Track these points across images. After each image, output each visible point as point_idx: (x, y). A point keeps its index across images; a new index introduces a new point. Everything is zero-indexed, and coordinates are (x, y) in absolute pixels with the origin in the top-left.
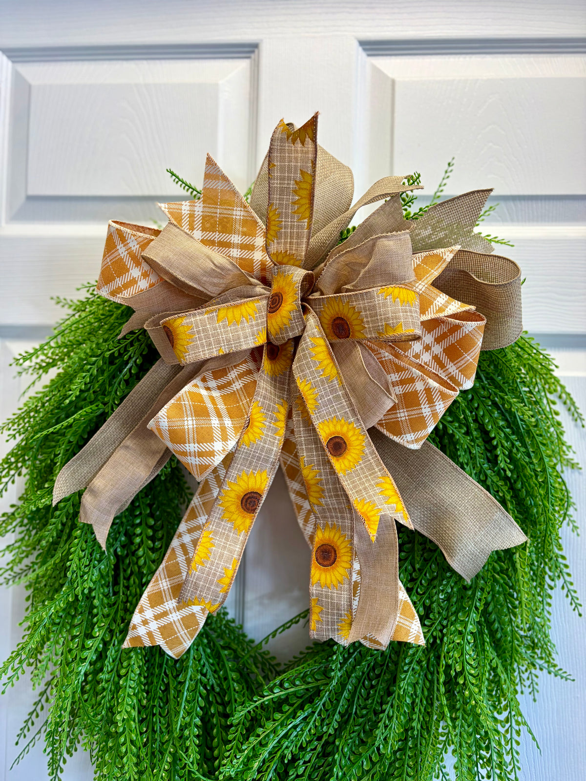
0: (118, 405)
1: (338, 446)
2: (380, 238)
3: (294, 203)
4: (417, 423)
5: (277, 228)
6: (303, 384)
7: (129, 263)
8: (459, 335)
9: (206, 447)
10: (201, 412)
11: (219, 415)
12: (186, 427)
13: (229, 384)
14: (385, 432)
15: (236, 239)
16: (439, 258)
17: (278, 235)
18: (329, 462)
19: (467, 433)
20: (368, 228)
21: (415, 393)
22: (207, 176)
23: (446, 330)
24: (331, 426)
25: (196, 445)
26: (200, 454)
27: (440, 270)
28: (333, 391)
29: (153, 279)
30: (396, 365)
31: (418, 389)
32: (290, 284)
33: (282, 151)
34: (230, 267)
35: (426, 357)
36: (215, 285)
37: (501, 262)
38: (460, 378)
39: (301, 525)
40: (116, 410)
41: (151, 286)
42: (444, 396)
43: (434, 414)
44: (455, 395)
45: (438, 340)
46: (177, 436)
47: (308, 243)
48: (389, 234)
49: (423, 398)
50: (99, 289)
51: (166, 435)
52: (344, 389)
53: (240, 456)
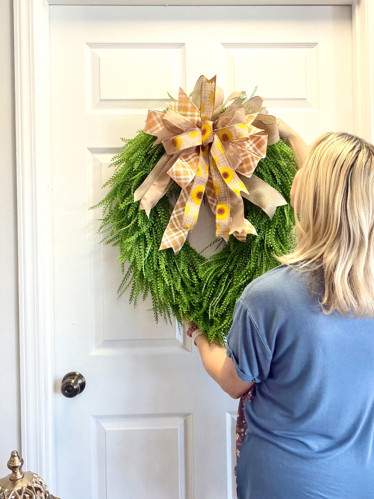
0: (151, 171)
1: (226, 175)
2: (235, 110)
3: (209, 101)
4: (249, 168)
5: (203, 109)
6: (215, 156)
7: (157, 122)
8: (260, 140)
9: (187, 177)
10: (184, 167)
11: (189, 168)
12: (181, 171)
13: (189, 160)
14: (240, 172)
15: (189, 113)
16: (253, 117)
17: (204, 111)
18: (224, 181)
19: (266, 173)
20: (231, 108)
21: (248, 159)
22: (180, 94)
23: (256, 139)
24: (223, 169)
25: (184, 176)
26: (185, 179)
27: (253, 120)
28: (224, 158)
29: (163, 127)
30: (242, 150)
31: (249, 157)
32: (209, 126)
33: (205, 85)
34: (190, 121)
35: (251, 148)
36: (185, 127)
37: (271, 117)
38: (262, 154)
39: (213, 211)
40: (151, 172)
41: (163, 129)
42: (257, 159)
43: (254, 165)
44: (260, 158)
45: (254, 142)
46: (178, 174)
47: (213, 114)
48: (238, 109)
49: (251, 160)
50: (146, 131)
51: (174, 174)
52: (227, 158)
53: (196, 181)
